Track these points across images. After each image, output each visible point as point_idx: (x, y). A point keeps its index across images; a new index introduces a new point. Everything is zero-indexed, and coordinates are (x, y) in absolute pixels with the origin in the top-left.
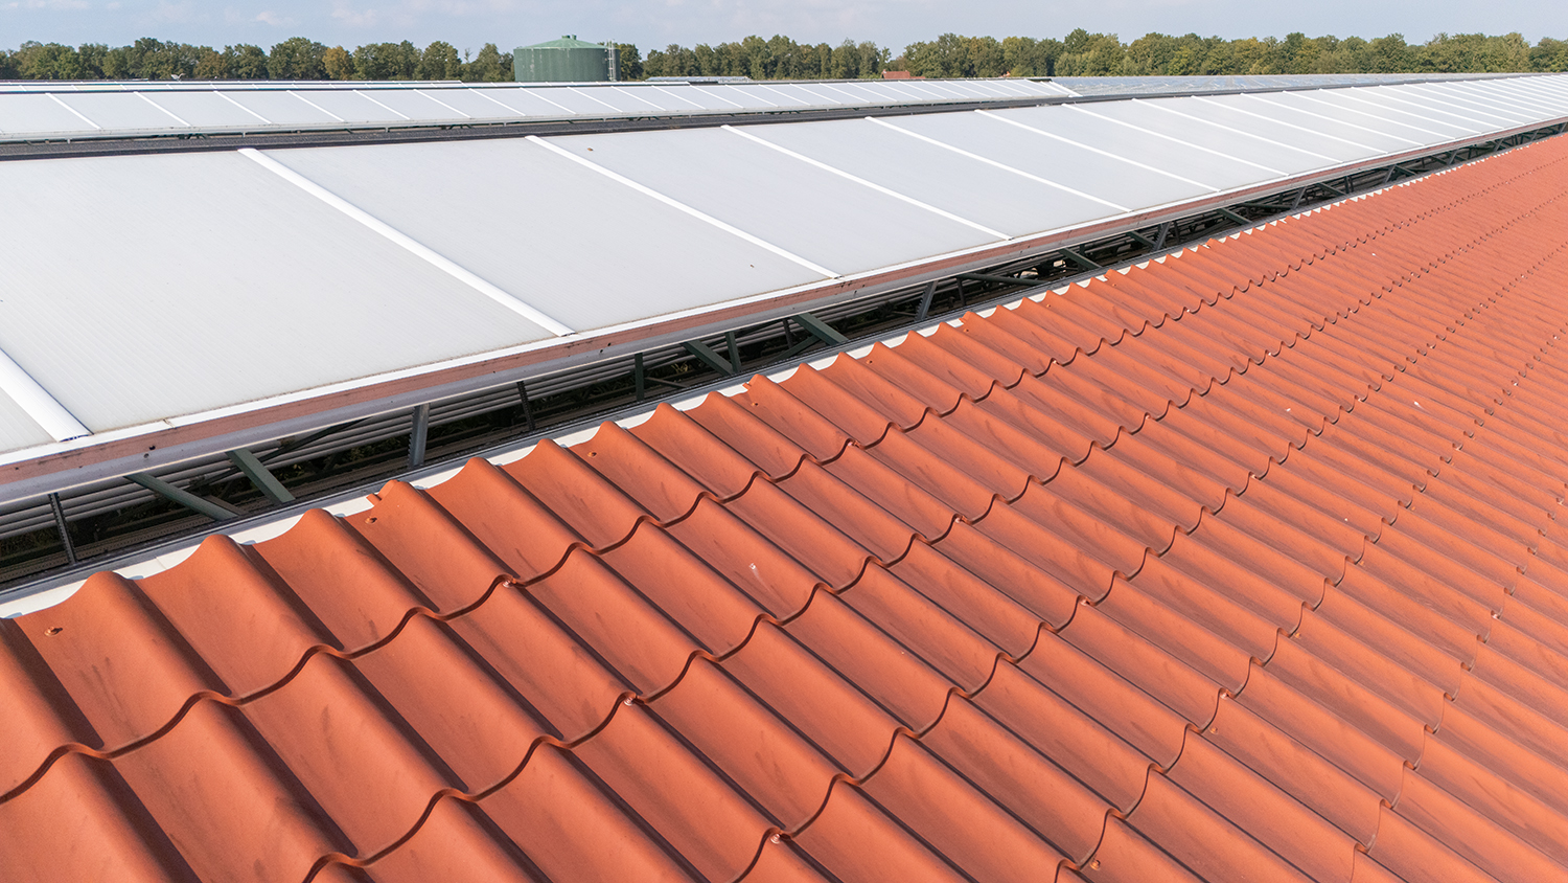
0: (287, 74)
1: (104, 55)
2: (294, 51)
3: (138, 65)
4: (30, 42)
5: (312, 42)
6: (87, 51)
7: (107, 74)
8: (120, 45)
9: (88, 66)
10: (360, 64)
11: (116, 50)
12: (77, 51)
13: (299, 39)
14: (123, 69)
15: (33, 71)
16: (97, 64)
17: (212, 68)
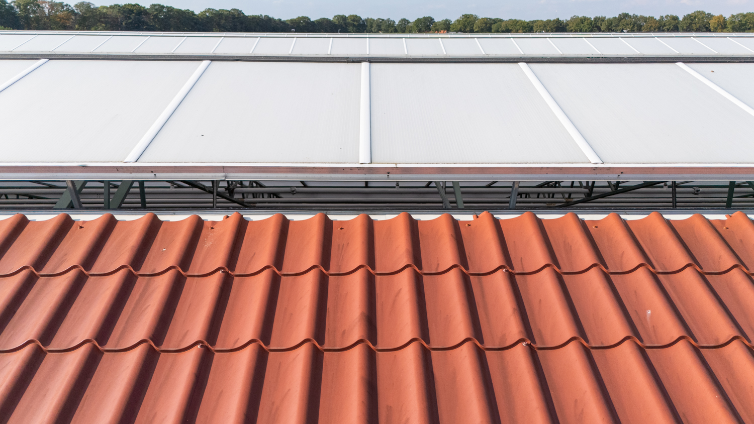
0: (689, 29)
1: (603, 21)
2: (695, 18)
3: (617, 26)
4: (575, 16)
5: (706, 13)
6: (596, 19)
7: (602, 30)
8: (611, 17)
9: (595, 26)
10: (731, 23)
11: (609, 19)
12: (592, 19)
13: (700, 12)
14: (610, 27)
15: (573, 28)
16: (599, 25)
17: (651, 26)
